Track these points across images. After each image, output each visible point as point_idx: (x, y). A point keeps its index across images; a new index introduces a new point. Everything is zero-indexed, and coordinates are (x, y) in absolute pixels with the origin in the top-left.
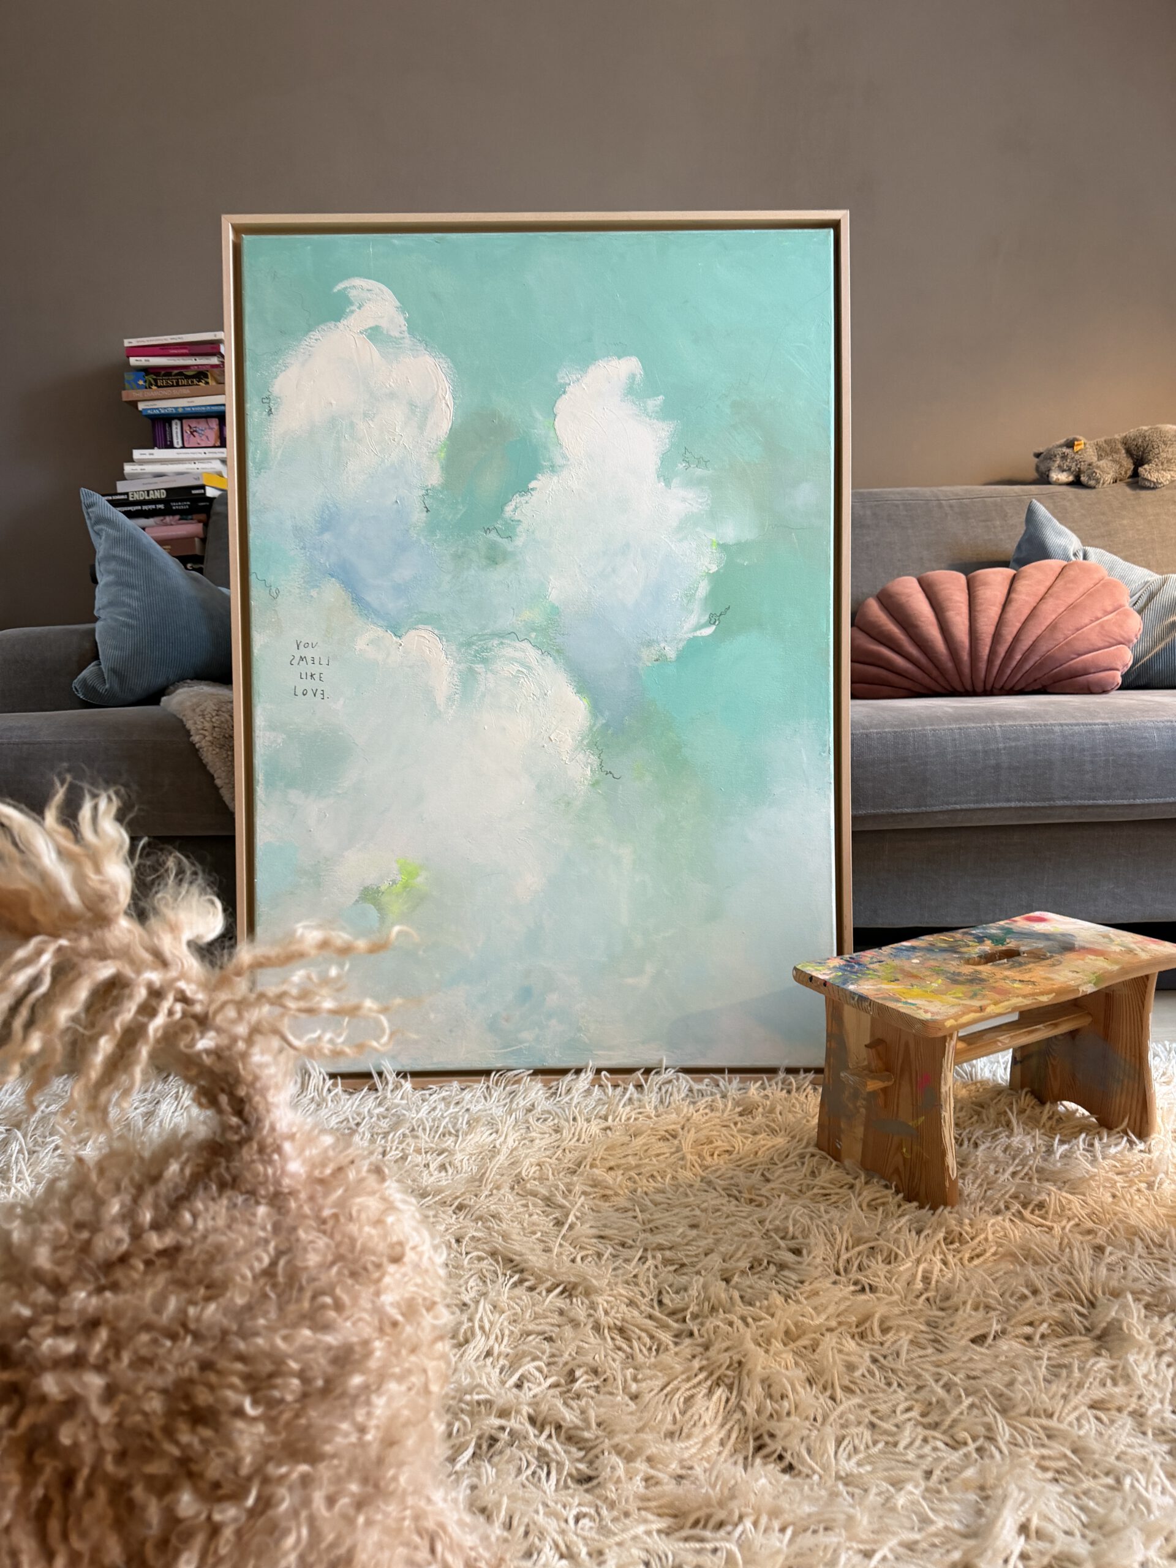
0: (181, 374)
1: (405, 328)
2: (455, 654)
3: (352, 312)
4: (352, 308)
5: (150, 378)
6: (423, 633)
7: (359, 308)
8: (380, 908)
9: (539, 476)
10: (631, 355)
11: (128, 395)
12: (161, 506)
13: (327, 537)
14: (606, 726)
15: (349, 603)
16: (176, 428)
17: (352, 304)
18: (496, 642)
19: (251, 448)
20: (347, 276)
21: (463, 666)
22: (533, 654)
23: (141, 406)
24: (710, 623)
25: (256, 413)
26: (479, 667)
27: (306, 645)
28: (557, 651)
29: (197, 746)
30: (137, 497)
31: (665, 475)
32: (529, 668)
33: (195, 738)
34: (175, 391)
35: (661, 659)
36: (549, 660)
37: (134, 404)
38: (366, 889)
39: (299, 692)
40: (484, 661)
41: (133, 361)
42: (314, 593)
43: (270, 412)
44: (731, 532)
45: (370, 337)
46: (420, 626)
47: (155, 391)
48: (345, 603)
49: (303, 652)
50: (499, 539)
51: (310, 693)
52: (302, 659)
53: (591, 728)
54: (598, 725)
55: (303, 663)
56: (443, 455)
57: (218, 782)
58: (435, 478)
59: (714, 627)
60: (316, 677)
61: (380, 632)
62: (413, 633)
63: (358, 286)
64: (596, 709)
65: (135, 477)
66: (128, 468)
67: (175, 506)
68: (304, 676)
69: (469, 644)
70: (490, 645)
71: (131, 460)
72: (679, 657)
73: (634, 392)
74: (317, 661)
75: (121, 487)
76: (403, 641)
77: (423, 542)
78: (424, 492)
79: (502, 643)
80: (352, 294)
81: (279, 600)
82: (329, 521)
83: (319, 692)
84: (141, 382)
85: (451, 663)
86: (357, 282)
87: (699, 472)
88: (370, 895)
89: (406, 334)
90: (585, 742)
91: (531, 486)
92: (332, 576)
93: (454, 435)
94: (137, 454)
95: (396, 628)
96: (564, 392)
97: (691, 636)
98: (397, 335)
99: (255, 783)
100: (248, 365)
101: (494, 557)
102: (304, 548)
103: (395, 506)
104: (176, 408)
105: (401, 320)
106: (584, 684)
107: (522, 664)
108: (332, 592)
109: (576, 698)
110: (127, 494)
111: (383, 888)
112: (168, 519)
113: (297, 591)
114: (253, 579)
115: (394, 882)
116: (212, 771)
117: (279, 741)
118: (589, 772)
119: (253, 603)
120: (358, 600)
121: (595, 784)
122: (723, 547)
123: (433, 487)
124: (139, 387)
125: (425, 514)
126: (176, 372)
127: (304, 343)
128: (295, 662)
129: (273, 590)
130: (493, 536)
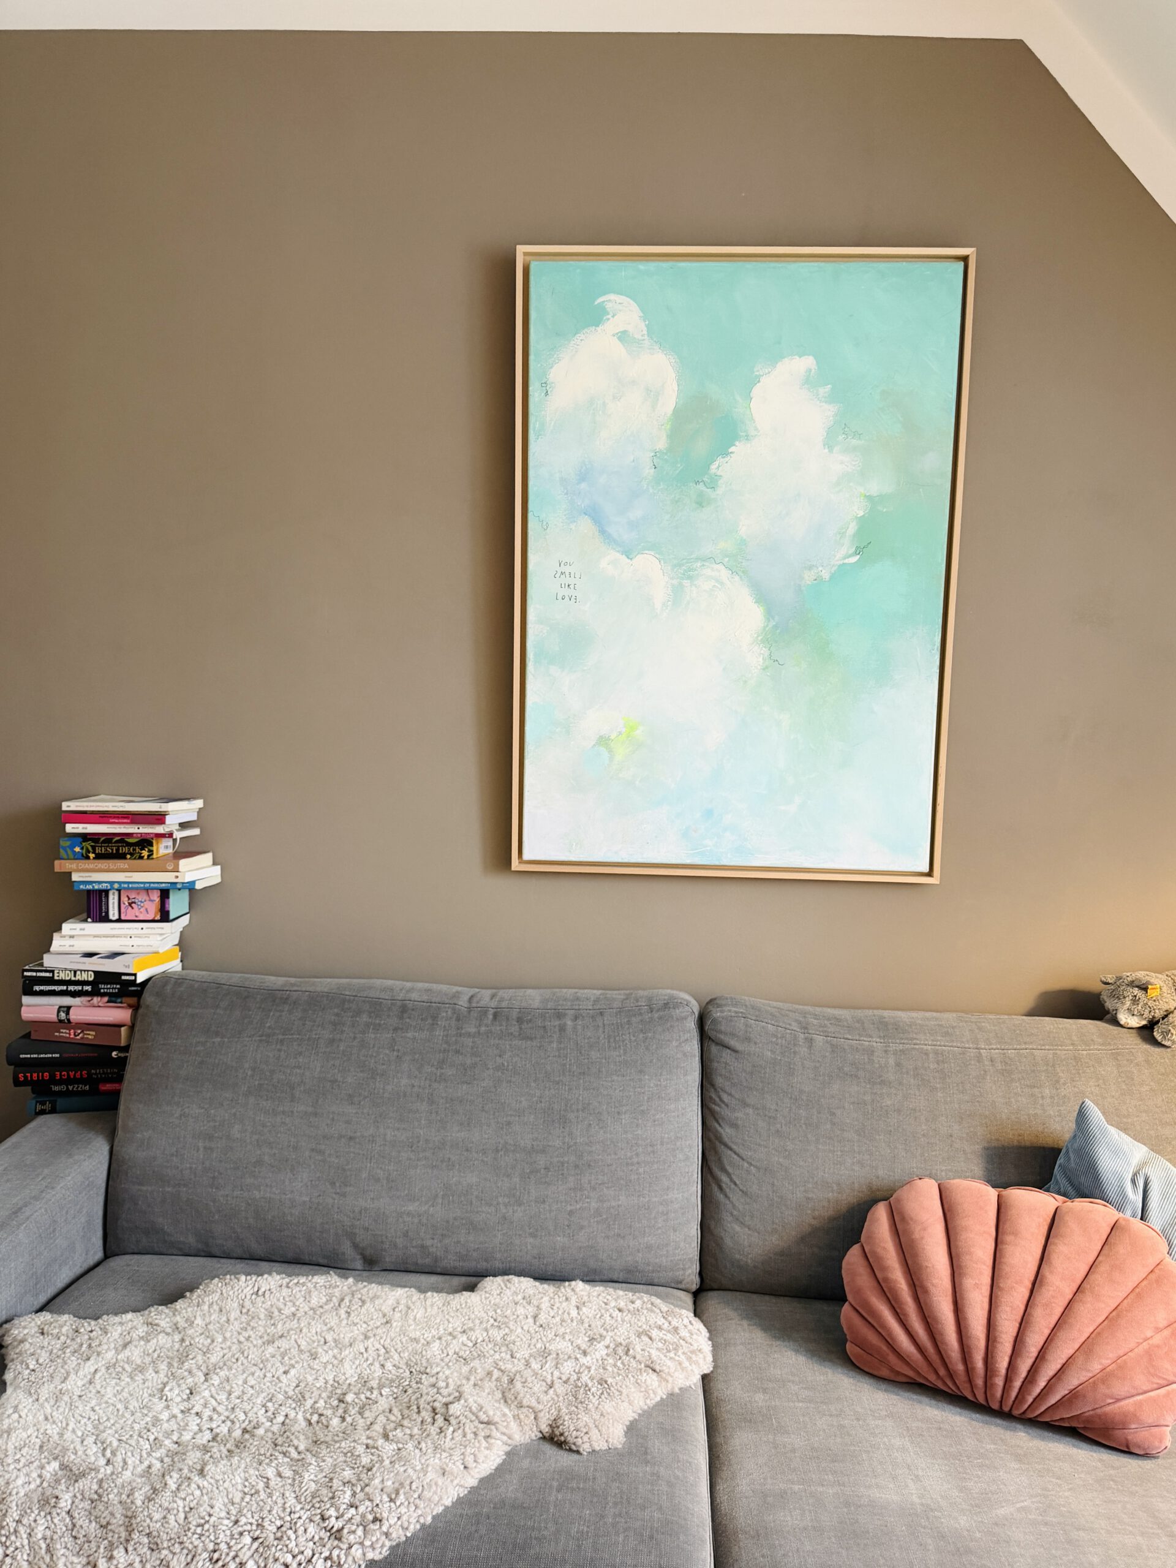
1: (645, 332)
2: (669, 572)
3: (608, 319)
4: (609, 316)
6: (648, 557)
7: (613, 316)
8: (610, 751)
9: (737, 443)
10: (809, 355)
13: (583, 485)
14: (776, 627)
15: (597, 533)
17: (608, 314)
18: (699, 564)
19: (532, 420)
20: (605, 293)
21: (675, 582)
22: (724, 573)
24: (856, 553)
25: (536, 394)
26: (686, 582)
27: (565, 564)
28: (743, 572)
31: (829, 443)
32: (722, 583)
35: (818, 579)
36: (737, 578)
38: (601, 737)
39: (560, 597)
40: (690, 578)
42: (573, 526)
43: (547, 394)
44: (875, 487)
45: (619, 338)
46: (646, 552)
48: (593, 534)
49: (563, 568)
50: (704, 488)
51: (567, 598)
52: (562, 573)
53: (765, 628)
54: (770, 626)
55: (563, 576)
56: (668, 427)
58: (662, 444)
59: (858, 556)
60: (571, 586)
61: (618, 555)
62: (640, 556)
63: (612, 300)
64: (769, 614)
68: (563, 586)
69: (680, 565)
70: (695, 566)
72: (832, 577)
73: (809, 382)
74: (572, 576)
76: (633, 562)
78: (653, 454)
79: (703, 565)
80: (609, 306)
81: (548, 531)
82: (584, 475)
83: (573, 597)
85: (666, 579)
86: (612, 297)
87: (854, 442)
88: (603, 741)
89: (646, 337)
90: (760, 638)
91: (730, 450)
92: (585, 513)
93: (676, 412)
95: (628, 554)
96: (759, 382)
97: (841, 562)
98: (640, 338)
99: (527, 660)
100: (532, 358)
101: (701, 502)
102: (567, 494)
103: (633, 464)
105: (642, 326)
106: (762, 596)
107: (717, 581)
108: (585, 525)
109: (756, 605)
111: (612, 737)
113: (561, 525)
114: (530, 516)
115: (620, 733)
117: (545, 631)
118: (761, 660)
119: (530, 532)
120: (602, 531)
121: (765, 669)
122: (869, 498)
123: (660, 451)
125: (653, 470)
127: (572, 342)
128: (558, 575)
129: (544, 524)
130: (701, 486)
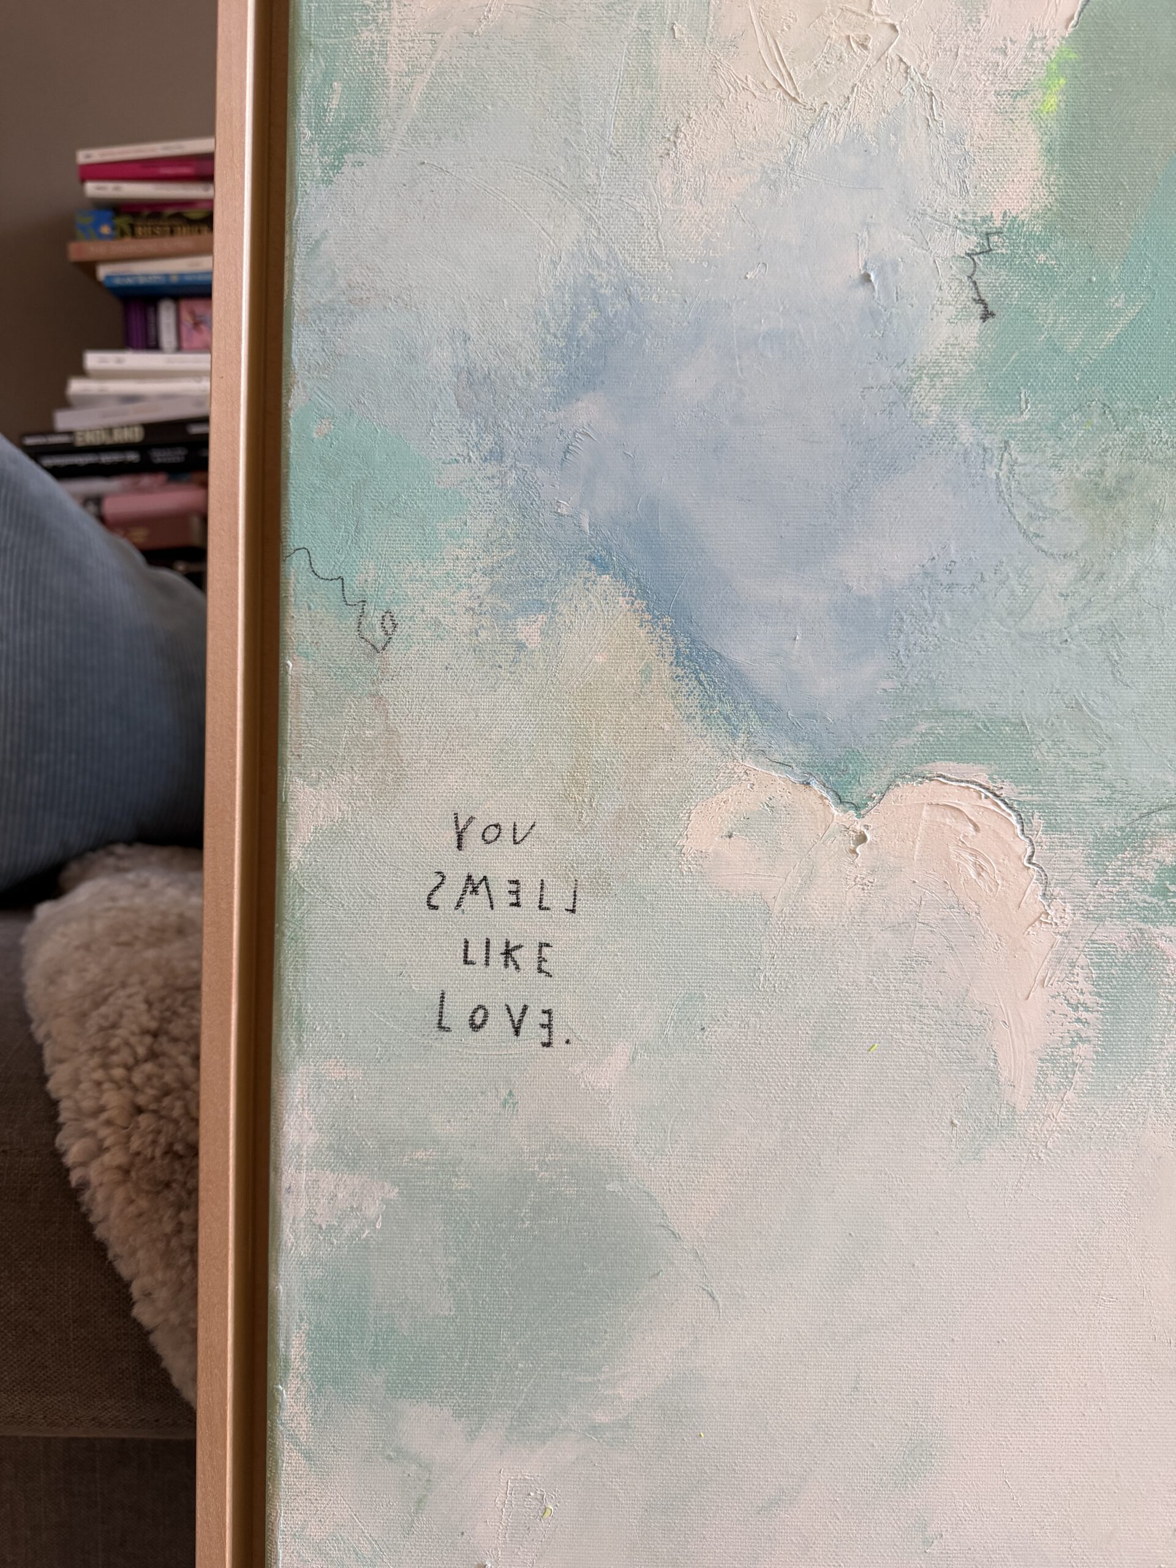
0: (178, 216)
2: (1082, 882)
5: (123, 222)
6: (952, 794)
11: (81, 250)
12: (133, 457)
13: (587, 411)
15: (665, 670)
16: (166, 316)
21: (1110, 932)
23: (103, 272)
27: (492, 833)
29: (74, 1177)
30: (90, 439)
33: (73, 1149)
34: (167, 243)
37: (89, 268)
39: (458, 1015)
41: (93, 189)
42: (529, 631)
46: (942, 767)
47: (129, 246)
48: (646, 673)
49: (479, 859)
51: (499, 1023)
52: (472, 885)
55: (476, 903)
56: (1052, 102)
57: (143, 1313)
58: (1020, 187)
60: (526, 957)
62: (909, 793)
65: (88, 401)
66: (76, 386)
67: (160, 456)
68: (476, 953)
69: (1138, 843)
71: (81, 372)
74: (528, 897)
75: (64, 420)
76: (872, 823)
77: (966, 435)
78: (972, 242)
81: (394, 655)
83: (534, 1018)
84: (105, 230)
85: (1064, 913)
92: (603, 567)
94: (93, 360)
99: (275, 1368)
102: (497, 455)
103: (862, 293)
104: (167, 276)
110: (70, 433)
112: (146, 480)
113: (466, 622)
116: (124, 1269)
117: (373, 1210)
119: (293, 666)
120: (697, 662)
123: (1012, 227)
124: (101, 237)
125: (976, 325)
126: (170, 211)
128: (445, 898)
129: (374, 617)
